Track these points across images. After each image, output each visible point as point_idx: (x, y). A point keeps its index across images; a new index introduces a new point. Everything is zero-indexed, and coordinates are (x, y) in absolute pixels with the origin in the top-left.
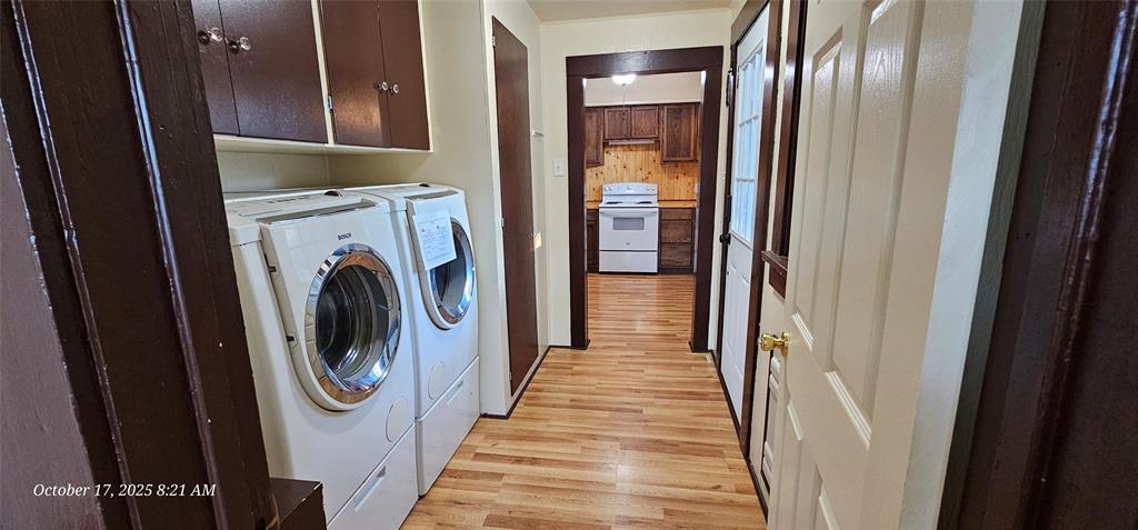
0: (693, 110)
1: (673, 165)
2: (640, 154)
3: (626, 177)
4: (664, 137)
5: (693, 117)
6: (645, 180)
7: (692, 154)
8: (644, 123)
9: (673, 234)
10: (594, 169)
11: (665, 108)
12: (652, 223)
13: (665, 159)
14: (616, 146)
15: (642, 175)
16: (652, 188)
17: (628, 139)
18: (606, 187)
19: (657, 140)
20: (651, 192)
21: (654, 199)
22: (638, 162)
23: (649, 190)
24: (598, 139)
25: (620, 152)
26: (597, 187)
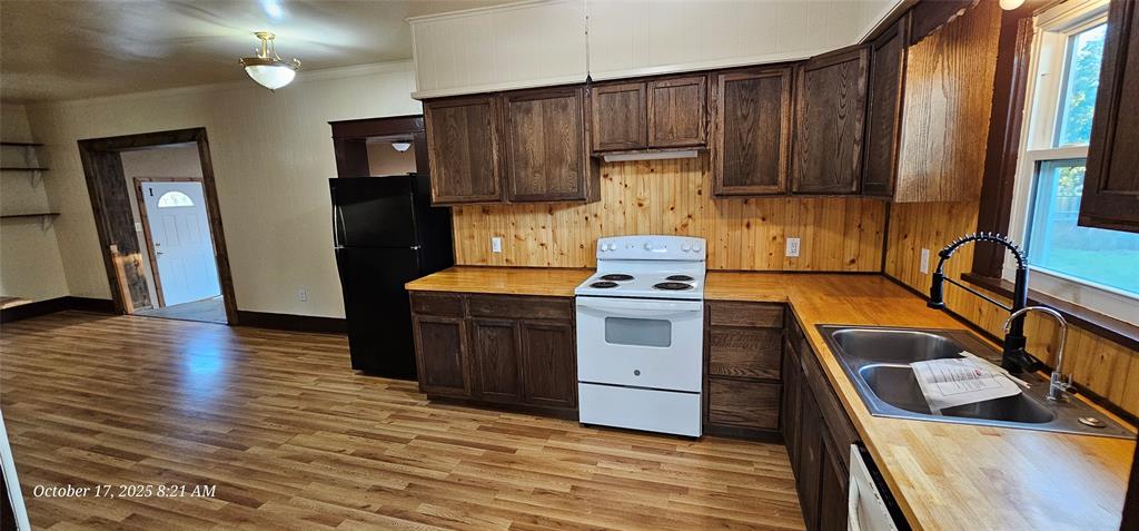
0: (785, 81)
1: (739, 201)
2: (671, 179)
3: (643, 224)
4: (718, 142)
5: (785, 97)
6: (681, 230)
7: (782, 178)
8: (673, 113)
9: (734, 358)
10: (582, 208)
11: (722, 78)
12: (689, 334)
13: (721, 190)
14: (622, 163)
15: (672, 219)
16: (694, 247)
17: (641, 149)
18: (603, 244)
19: (704, 151)
20: (691, 256)
21: (697, 271)
22: (667, 196)
23: (686, 253)
24: (580, 152)
25: (630, 176)
26: (586, 242)
